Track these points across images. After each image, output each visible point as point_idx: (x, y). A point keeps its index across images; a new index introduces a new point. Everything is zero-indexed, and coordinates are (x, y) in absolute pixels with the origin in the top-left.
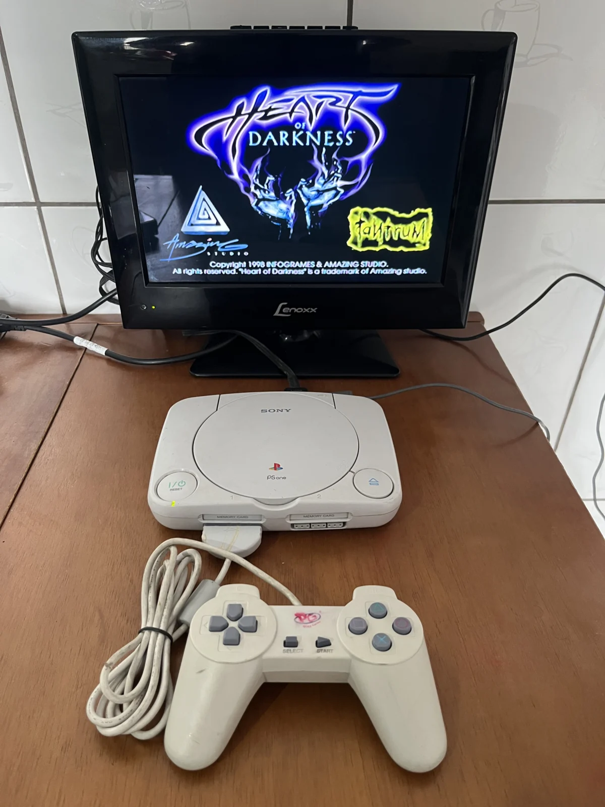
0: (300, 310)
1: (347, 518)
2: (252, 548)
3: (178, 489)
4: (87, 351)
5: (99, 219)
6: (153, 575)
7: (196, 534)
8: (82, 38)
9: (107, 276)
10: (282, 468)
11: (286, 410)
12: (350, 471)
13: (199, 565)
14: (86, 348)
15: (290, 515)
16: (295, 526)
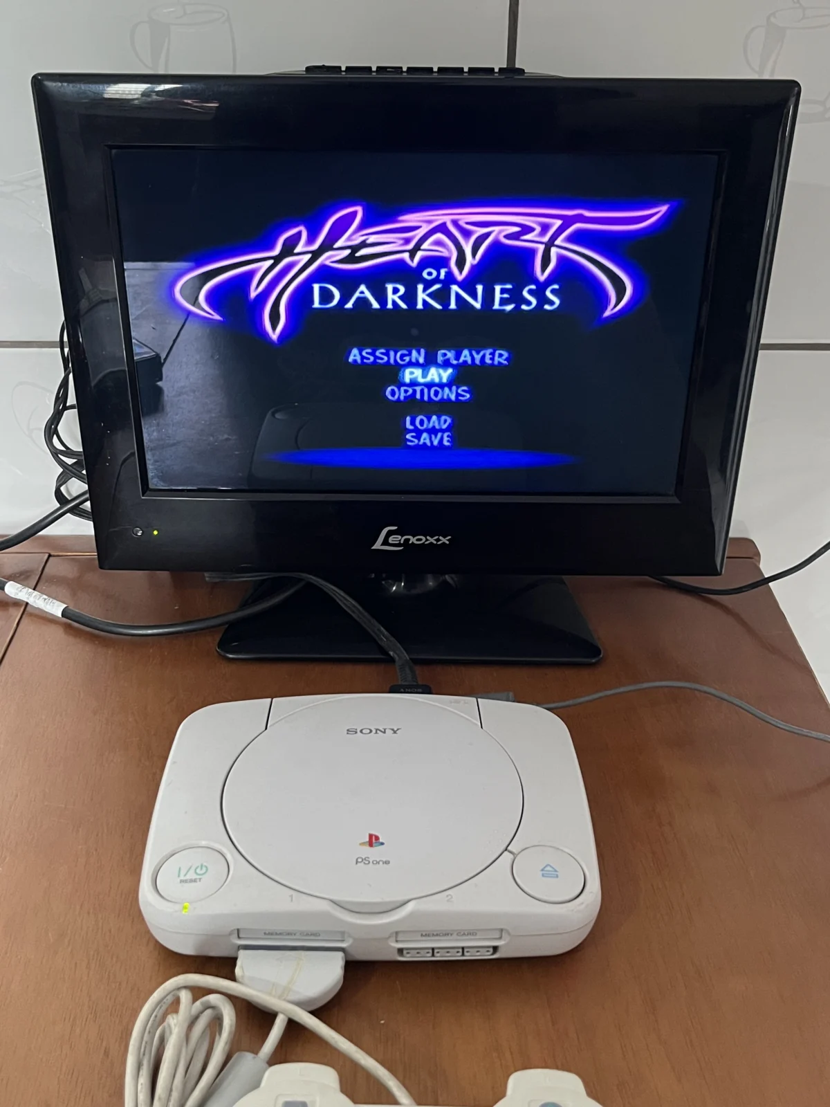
0: (418, 540)
1: (500, 938)
2: (326, 994)
3: (195, 881)
4: (28, 609)
5: (63, 375)
6: (146, 1043)
7: (224, 966)
8: (50, 84)
9: (70, 471)
10: (382, 844)
11: (393, 730)
12: (506, 850)
13: (231, 1026)
14: (27, 604)
15: (397, 933)
16: (405, 952)
